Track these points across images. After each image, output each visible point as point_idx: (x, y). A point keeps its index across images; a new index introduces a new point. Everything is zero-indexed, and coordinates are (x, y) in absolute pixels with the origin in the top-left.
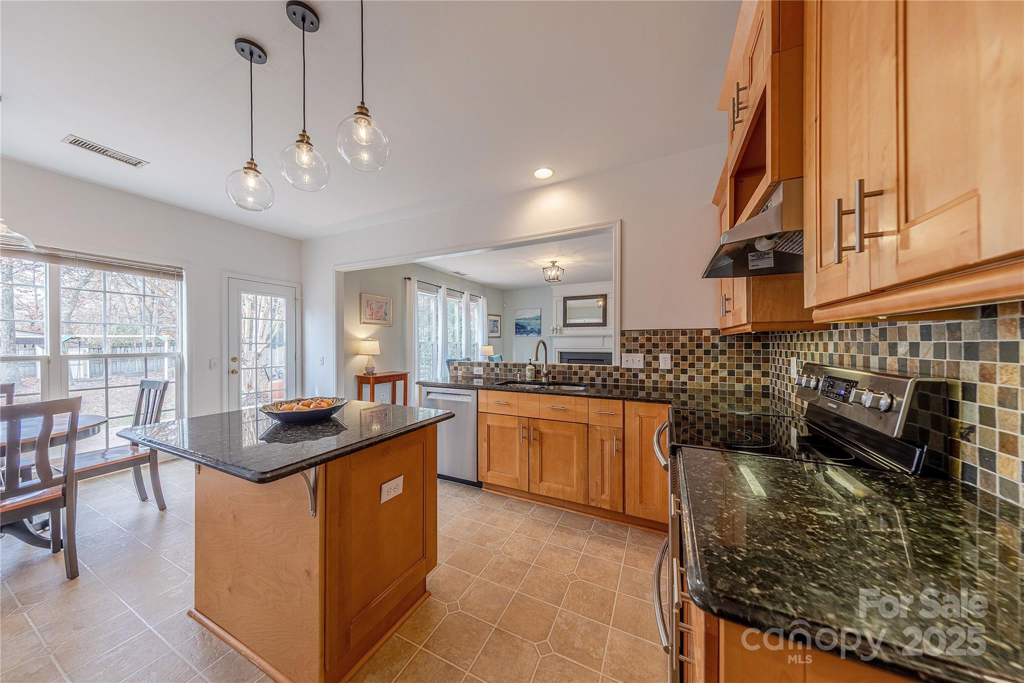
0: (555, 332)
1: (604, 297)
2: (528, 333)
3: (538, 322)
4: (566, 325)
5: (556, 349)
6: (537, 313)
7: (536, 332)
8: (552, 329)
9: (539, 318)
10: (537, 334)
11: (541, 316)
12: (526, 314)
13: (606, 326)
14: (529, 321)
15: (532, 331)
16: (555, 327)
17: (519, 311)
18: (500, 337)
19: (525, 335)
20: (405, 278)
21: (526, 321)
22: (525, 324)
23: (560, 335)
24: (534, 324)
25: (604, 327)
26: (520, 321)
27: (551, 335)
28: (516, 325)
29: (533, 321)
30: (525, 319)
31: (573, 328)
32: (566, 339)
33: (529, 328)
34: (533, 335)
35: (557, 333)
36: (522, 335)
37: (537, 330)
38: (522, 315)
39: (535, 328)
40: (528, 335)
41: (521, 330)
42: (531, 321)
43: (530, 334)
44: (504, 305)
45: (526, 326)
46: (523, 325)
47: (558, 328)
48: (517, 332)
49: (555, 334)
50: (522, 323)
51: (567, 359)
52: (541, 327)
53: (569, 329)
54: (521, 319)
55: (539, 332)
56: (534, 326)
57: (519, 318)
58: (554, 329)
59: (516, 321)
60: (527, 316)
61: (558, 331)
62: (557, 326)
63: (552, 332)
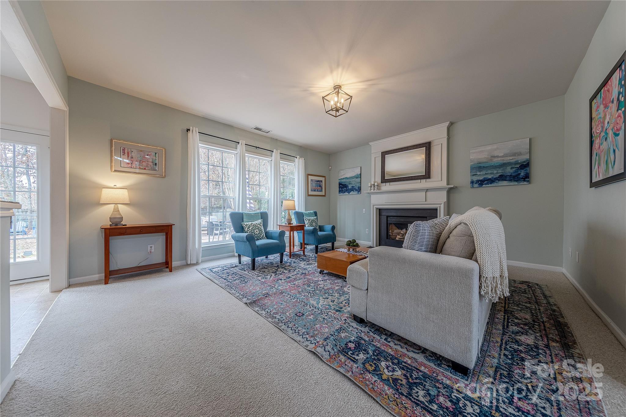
0: (372, 188)
2: (349, 191)
3: (359, 180)
4: (384, 180)
5: (374, 205)
6: (358, 171)
7: (356, 190)
8: (369, 185)
10: (356, 192)
11: (361, 174)
12: (348, 173)
13: (430, 178)
15: (353, 189)
16: (373, 183)
17: (342, 172)
18: (324, 196)
19: (347, 193)
21: (348, 180)
22: (347, 183)
23: (378, 191)
24: (354, 183)
25: (428, 180)
26: (342, 181)
27: (369, 191)
28: (340, 184)
29: (353, 180)
30: (347, 178)
31: (391, 183)
32: (385, 195)
33: (350, 187)
35: (374, 189)
36: (344, 194)
37: (357, 188)
38: (344, 175)
39: (355, 186)
40: (350, 193)
41: (343, 189)
42: (352, 180)
43: (352, 193)
44: (330, 167)
45: (348, 185)
46: (345, 185)
47: (376, 184)
48: (340, 191)
49: (372, 191)
50: (344, 182)
51: (386, 216)
52: (361, 185)
53: (388, 184)
54: (343, 179)
55: (359, 190)
56: (354, 184)
57: (342, 178)
58: (371, 185)
59: (339, 181)
60: (348, 176)
61: (376, 187)
62: (375, 182)
63: (370, 188)
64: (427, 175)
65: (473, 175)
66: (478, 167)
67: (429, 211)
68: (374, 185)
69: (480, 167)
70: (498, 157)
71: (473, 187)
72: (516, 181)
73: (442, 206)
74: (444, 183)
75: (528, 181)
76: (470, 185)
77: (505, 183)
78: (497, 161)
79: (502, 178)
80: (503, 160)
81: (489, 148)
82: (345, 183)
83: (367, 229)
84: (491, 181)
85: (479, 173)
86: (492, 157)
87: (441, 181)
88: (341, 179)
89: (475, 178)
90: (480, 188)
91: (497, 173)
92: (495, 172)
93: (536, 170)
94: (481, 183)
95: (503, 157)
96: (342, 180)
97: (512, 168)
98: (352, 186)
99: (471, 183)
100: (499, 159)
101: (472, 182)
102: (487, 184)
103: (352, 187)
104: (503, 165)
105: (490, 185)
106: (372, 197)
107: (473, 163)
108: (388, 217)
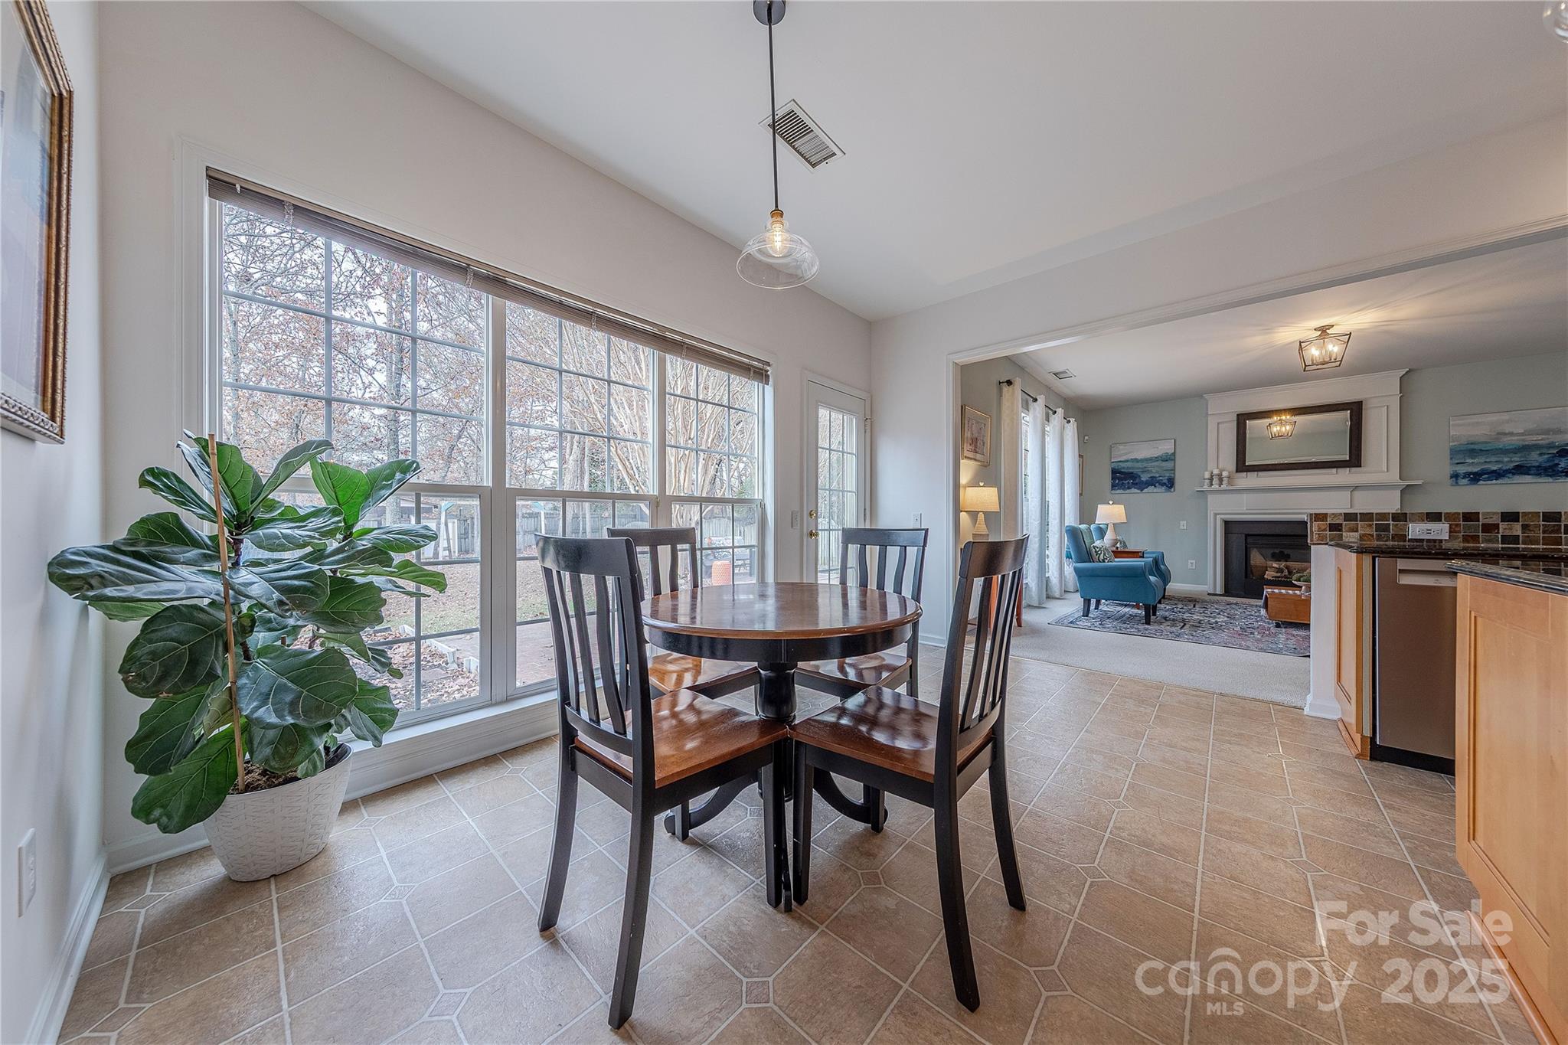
0: (1216, 481)
1: (1356, 409)
2: (1142, 486)
4: (1242, 467)
5: (1216, 515)
6: (1167, 448)
7: (1163, 485)
8: (1207, 475)
9: (1170, 458)
11: (1174, 454)
12: (1139, 451)
13: (1361, 466)
15: (1153, 482)
16: (1216, 472)
17: (1121, 447)
18: (1082, 495)
19: (1134, 490)
20: (1000, 383)
21: (1139, 465)
22: (1135, 471)
23: (1231, 488)
25: (1354, 469)
27: (1206, 487)
28: (1114, 472)
30: (1136, 460)
31: (1260, 473)
32: (1245, 496)
33: (1144, 477)
35: (1221, 484)
36: (1128, 491)
38: (1126, 454)
40: (1145, 490)
43: (1151, 489)
44: (1086, 438)
45: (1140, 474)
46: (1132, 473)
47: (1225, 474)
48: (1113, 486)
49: (1215, 486)
51: (1243, 536)
52: (1174, 474)
53: (1252, 475)
54: (1127, 461)
55: (1170, 484)
56: (1157, 472)
57: (1122, 460)
58: (1212, 476)
59: (1113, 465)
60: (1140, 456)
61: (1225, 480)
62: (1221, 471)
63: (1207, 481)
64: (1355, 459)
65: (1458, 463)
68: (1221, 475)
69: (1473, 451)
70: (1512, 434)
74: (1394, 476)
76: (1450, 481)
81: (1493, 418)
82: (1131, 471)
83: (1189, 561)
85: (1471, 461)
86: (1499, 433)
87: (1387, 471)
88: (1120, 461)
90: (1475, 486)
95: (1522, 434)
96: (1120, 464)
99: (1451, 477)
100: (1515, 438)
101: (1455, 476)
106: (1210, 497)
107: (1456, 443)
108: (1247, 536)
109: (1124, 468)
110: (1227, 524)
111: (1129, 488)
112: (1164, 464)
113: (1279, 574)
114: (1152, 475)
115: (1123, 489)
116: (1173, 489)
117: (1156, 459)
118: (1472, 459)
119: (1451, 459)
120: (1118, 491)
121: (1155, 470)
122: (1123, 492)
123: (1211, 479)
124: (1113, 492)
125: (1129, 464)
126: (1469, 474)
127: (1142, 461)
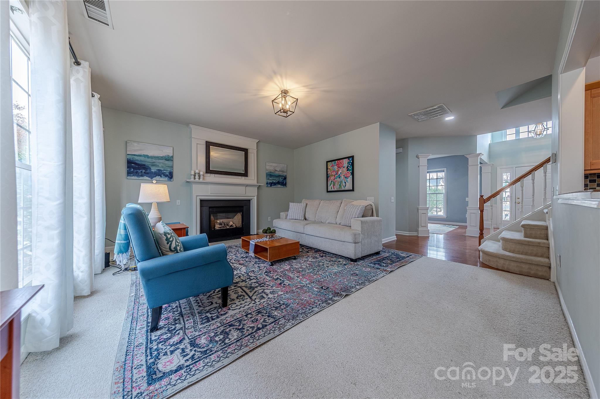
0: (197, 177)
1: (246, 151)
2: (152, 175)
3: (169, 163)
4: (208, 171)
5: (197, 196)
6: (168, 152)
7: (166, 176)
8: (193, 173)
9: (170, 159)
10: (166, 179)
11: (172, 157)
13: (247, 176)
14: (154, 160)
15: (159, 173)
16: (197, 171)
17: (135, 144)
19: (146, 178)
22: (147, 164)
23: (204, 182)
25: (245, 177)
26: (137, 158)
27: (192, 180)
28: (129, 162)
29: (161, 161)
30: (147, 156)
31: (216, 175)
32: (210, 187)
33: (154, 169)
34: (161, 179)
35: (199, 179)
36: (141, 178)
37: (168, 174)
38: (141, 150)
39: (165, 170)
40: (154, 179)
41: (140, 171)
42: (157, 161)
43: (157, 178)
45: (150, 166)
46: (144, 165)
47: (201, 173)
48: (129, 173)
49: (197, 180)
50: (141, 161)
51: (208, 207)
52: (173, 169)
53: (213, 175)
54: (140, 156)
55: (170, 176)
56: (163, 167)
58: (195, 174)
59: (129, 157)
60: (150, 154)
61: (202, 176)
62: (200, 171)
63: (193, 176)
64: (245, 174)
65: (268, 179)
66: (270, 175)
67: (245, 202)
68: (199, 174)
70: (277, 171)
71: (268, 187)
72: (283, 185)
73: (255, 198)
74: (255, 182)
75: (286, 186)
76: (266, 185)
77: (279, 186)
78: (277, 173)
79: (278, 183)
80: (279, 173)
81: (274, 165)
82: (143, 163)
84: (275, 184)
85: (270, 178)
86: (276, 170)
87: (254, 179)
88: (135, 155)
89: (269, 181)
90: (271, 188)
91: (277, 180)
92: (276, 179)
93: (288, 181)
94: (272, 184)
95: (279, 171)
97: (282, 178)
98: (157, 168)
100: (278, 172)
101: (267, 183)
102: (273, 185)
103: (158, 170)
104: (279, 176)
105: (274, 186)
106: (194, 186)
107: (267, 172)
108: (210, 207)
109: (138, 160)
110: (201, 201)
111: (142, 176)
112: (167, 162)
113: (221, 226)
114: (158, 169)
115: (138, 176)
116: (172, 180)
117: (162, 158)
118: (271, 178)
119: (266, 177)
120: (133, 177)
121: (161, 165)
122: (137, 178)
123: (195, 175)
124: (129, 177)
125: (142, 158)
126: (270, 183)
127: (152, 157)
